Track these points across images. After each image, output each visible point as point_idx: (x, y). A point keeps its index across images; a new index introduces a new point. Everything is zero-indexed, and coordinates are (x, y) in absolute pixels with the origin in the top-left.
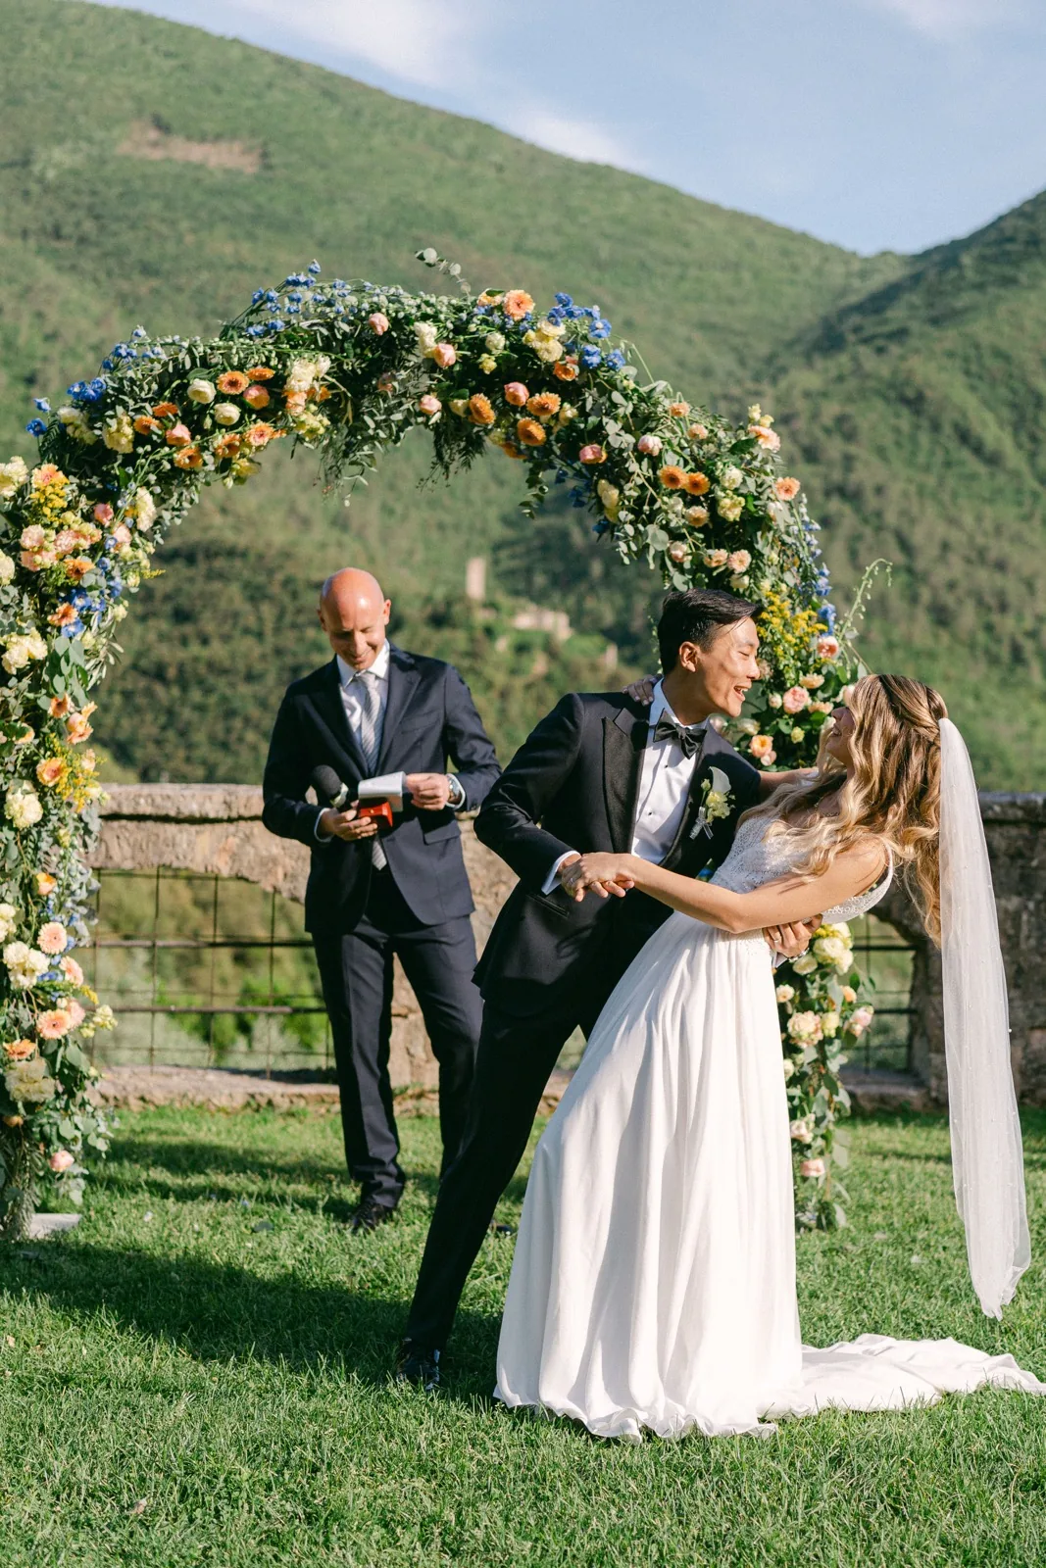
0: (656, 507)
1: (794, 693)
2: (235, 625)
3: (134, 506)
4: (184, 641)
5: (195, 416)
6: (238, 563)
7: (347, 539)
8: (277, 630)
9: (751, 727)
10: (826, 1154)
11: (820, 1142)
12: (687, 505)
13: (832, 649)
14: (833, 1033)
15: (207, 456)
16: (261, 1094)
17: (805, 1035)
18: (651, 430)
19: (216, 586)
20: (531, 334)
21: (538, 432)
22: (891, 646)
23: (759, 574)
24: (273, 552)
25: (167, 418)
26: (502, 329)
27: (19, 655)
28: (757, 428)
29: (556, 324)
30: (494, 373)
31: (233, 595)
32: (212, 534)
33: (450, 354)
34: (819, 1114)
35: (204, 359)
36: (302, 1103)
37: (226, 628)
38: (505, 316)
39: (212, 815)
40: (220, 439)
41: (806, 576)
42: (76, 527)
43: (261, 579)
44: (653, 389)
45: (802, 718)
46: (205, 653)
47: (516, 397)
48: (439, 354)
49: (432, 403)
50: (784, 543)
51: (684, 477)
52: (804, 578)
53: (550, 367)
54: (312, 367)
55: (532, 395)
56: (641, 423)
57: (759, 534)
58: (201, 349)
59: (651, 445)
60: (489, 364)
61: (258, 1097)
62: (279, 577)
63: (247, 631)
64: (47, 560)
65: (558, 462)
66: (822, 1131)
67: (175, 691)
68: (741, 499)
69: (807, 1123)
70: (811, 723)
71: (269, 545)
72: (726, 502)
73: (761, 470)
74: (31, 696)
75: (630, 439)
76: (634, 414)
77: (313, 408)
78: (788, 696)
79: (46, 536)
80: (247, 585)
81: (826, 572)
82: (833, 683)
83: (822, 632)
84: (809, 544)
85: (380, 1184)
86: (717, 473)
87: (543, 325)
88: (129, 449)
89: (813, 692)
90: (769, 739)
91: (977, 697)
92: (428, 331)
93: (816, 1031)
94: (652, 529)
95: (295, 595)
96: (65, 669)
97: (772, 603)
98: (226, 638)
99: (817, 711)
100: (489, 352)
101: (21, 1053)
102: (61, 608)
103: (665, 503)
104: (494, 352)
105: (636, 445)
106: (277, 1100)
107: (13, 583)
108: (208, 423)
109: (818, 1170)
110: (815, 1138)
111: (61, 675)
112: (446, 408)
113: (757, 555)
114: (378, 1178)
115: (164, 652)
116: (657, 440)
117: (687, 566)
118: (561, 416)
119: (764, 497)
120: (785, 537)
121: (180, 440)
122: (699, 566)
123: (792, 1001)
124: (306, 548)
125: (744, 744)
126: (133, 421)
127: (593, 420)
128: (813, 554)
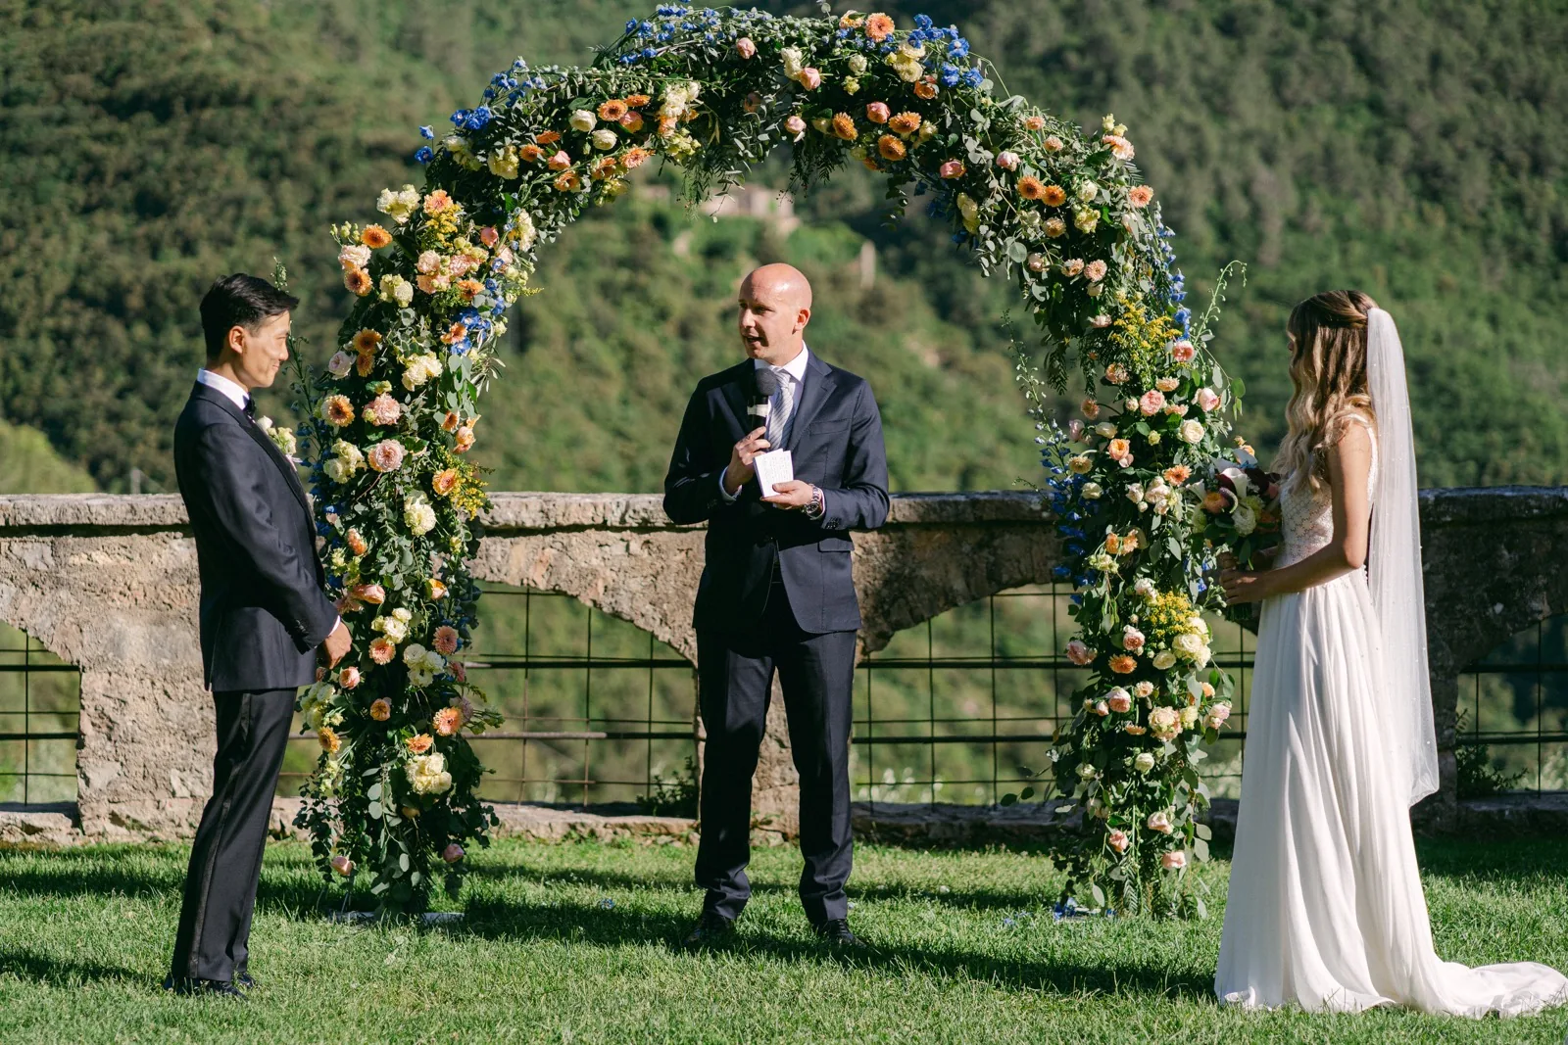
0: (1015, 221)
1: (1150, 397)
2: (236, 220)
3: (517, 228)
4: (155, 250)
5: (575, 143)
6: (241, 114)
7: (418, 69)
8: (306, 229)
9: (1107, 429)
10: (1187, 847)
11: (1181, 835)
12: (1045, 217)
13: (1187, 352)
14: (1192, 726)
15: (586, 180)
16: (583, 825)
17: (1165, 729)
18: (1008, 146)
19: (207, 153)
20: (893, 56)
21: (899, 148)
22: (1344, 235)
23: (1115, 283)
24: (296, 95)
25: (551, 145)
26: (864, 51)
27: (419, 373)
28: (1111, 138)
29: (917, 46)
30: (857, 94)
31: (235, 171)
32: (197, 67)
33: (815, 77)
34: (1180, 806)
35: (582, 87)
36: (627, 834)
37: (223, 226)
38: (866, 38)
39: (529, 524)
40: (598, 163)
41: (1161, 282)
42: (467, 251)
43: (281, 142)
44: (1011, 104)
45: (1158, 421)
46: (189, 266)
47: (878, 116)
48: (805, 78)
49: (797, 124)
50: (1139, 252)
51: (1041, 191)
52: (1159, 285)
53: (911, 86)
54: (684, 92)
55: (893, 113)
56: (1000, 137)
57: (1114, 245)
58: (581, 79)
59: (1009, 161)
60: (853, 86)
61: (579, 827)
62: (310, 137)
63: (257, 230)
64: (442, 283)
65: (918, 176)
66: (1181, 823)
67: (141, 331)
68: (1097, 212)
69: (1168, 814)
70: (1167, 426)
71: (292, 82)
72: (1083, 215)
73: (1116, 180)
74: (427, 411)
75: (989, 155)
76: (992, 129)
77: (685, 131)
78: (1145, 399)
79: (443, 261)
80: (255, 153)
81: (1182, 277)
82: (1188, 387)
83: (1177, 336)
84: (1164, 250)
85: (723, 895)
86: (1074, 187)
87: (904, 48)
88: (514, 177)
89: (1168, 396)
90: (1126, 443)
91: (1493, 321)
92: (794, 55)
93: (1175, 725)
94: (1010, 240)
95: (335, 167)
96: (458, 386)
97: (1127, 310)
98: (223, 242)
99: (1172, 413)
100: (853, 75)
101: (420, 748)
102: (454, 328)
103: (1024, 218)
104: (858, 74)
105: (994, 160)
106: (600, 830)
107: (411, 305)
108: (587, 148)
109: (1179, 862)
110: (1175, 831)
111: (454, 391)
112: (810, 129)
113: (1112, 265)
114: (723, 888)
115: (122, 266)
116: (1015, 156)
117: (1044, 276)
118: (922, 132)
119: (1120, 207)
120: (1140, 245)
121: (561, 165)
122: (1055, 275)
123: (1151, 696)
124: (353, 89)
125: (1102, 446)
126: (519, 149)
127: (953, 137)
128: (1168, 260)
